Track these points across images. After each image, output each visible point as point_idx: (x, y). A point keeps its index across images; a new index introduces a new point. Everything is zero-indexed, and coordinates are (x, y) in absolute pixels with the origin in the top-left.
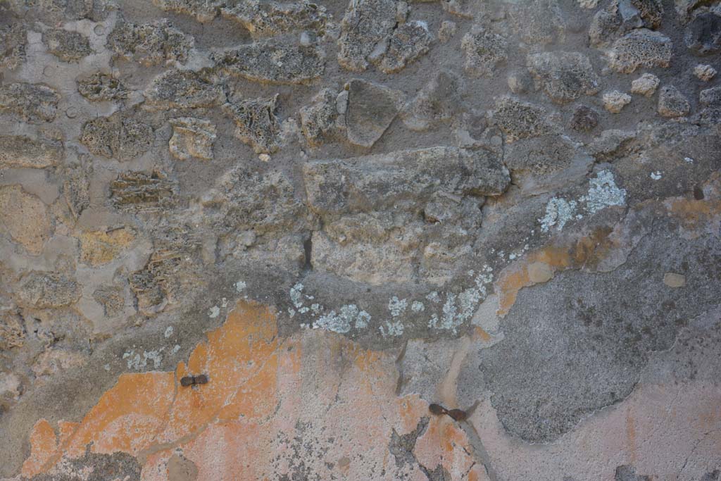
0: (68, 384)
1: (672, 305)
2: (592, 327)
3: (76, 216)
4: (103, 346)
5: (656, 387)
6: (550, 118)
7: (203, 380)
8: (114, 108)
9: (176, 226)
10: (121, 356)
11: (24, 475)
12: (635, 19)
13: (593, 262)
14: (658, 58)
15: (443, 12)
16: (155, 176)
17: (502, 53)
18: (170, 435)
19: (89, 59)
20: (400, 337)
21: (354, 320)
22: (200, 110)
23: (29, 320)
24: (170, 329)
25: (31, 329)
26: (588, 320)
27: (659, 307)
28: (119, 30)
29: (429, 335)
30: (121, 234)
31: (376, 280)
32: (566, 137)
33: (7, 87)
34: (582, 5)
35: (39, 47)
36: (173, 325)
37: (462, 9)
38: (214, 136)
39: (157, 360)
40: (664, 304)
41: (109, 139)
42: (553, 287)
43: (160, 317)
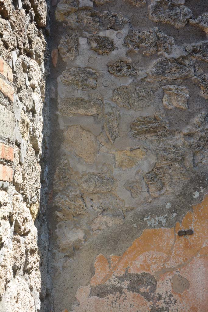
0: (113, 235)
3: (112, 141)
4: (131, 214)
7: (191, 232)
8: (130, 81)
9: (169, 147)
10: (142, 219)
11: (92, 285)
16: (155, 119)
18: (172, 263)
19: (114, 52)
22: (179, 81)
23: (87, 200)
24: (169, 204)
25: (89, 205)
28: (130, 35)
30: (138, 152)
33: (69, 70)
35: (86, 46)
36: (170, 202)
38: (188, 96)
39: (164, 221)
41: (129, 98)
43: (162, 198)
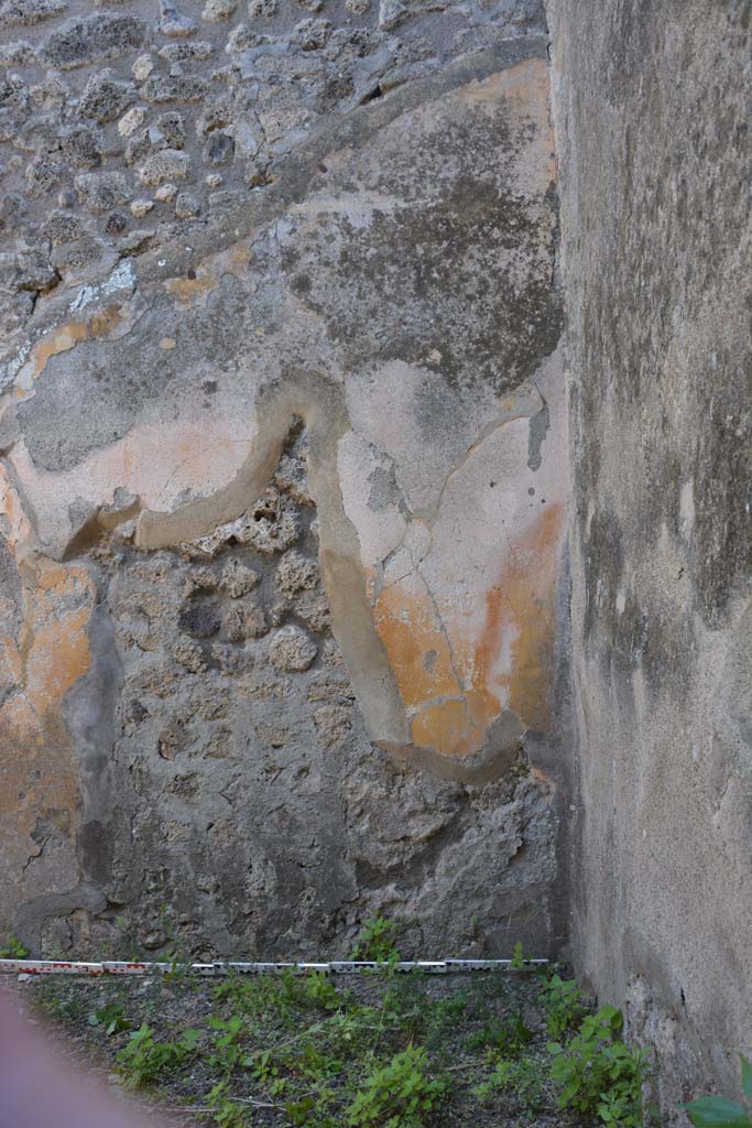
1: (165, 363)
2: (103, 383)
5: (148, 427)
6: (87, 224)
12: (161, 142)
13: (106, 332)
14: (174, 170)
15: (13, 149)
17: (54, 177)
26: (99, 378)
27: (155, 365)
32: (99, 240)
34: (122, 134)
37: (26, 144)
40: (158, 363)
42: (74, 353)
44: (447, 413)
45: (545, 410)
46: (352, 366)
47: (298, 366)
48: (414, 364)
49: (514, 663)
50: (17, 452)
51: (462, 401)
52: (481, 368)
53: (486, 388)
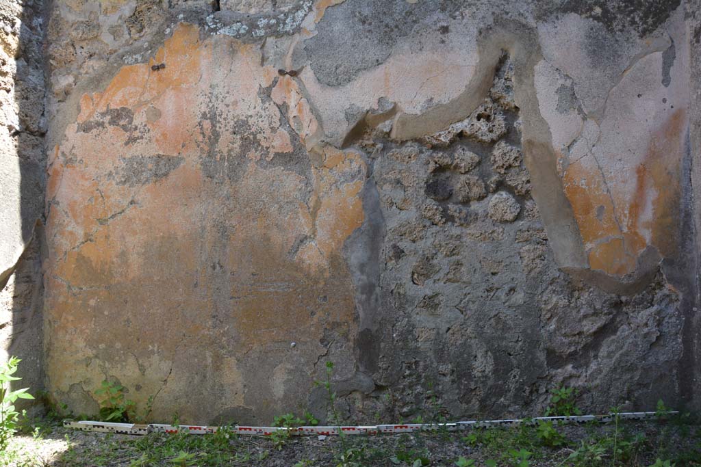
0: (97, 76)
1: (411, 13)
2: (367, 26)
4: (114, 56)
5: (401, 55)
7: (163, 66)
10: (122, 58)
11: (79, 122)
18: (147, 96)
20: (263, 36)
21: (239, 30)
23: (77, 47)
24: (147, 43)
25: (78, 52)
26: (364, 22)
27: (403, 14)
29: (278, 35)
31: (252, 11)
36: (148, 42)
39: (140, 59)
40: (406, 13)
42: (345, 6)
43: (143, 39)
44: (607, 48)
45: (672, 46)
46: (542, 16)
47: (504, 16)
48: (584, 16)
49: (654, 214)
50: (306, 74)
51: (617, 41)
52: (628, 19)
53: (633, 32)
